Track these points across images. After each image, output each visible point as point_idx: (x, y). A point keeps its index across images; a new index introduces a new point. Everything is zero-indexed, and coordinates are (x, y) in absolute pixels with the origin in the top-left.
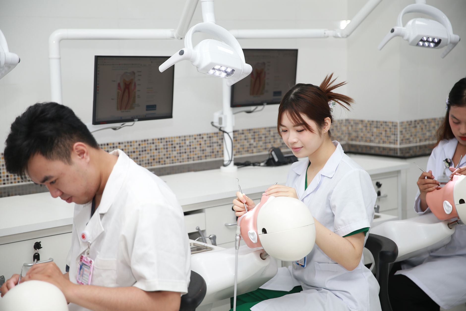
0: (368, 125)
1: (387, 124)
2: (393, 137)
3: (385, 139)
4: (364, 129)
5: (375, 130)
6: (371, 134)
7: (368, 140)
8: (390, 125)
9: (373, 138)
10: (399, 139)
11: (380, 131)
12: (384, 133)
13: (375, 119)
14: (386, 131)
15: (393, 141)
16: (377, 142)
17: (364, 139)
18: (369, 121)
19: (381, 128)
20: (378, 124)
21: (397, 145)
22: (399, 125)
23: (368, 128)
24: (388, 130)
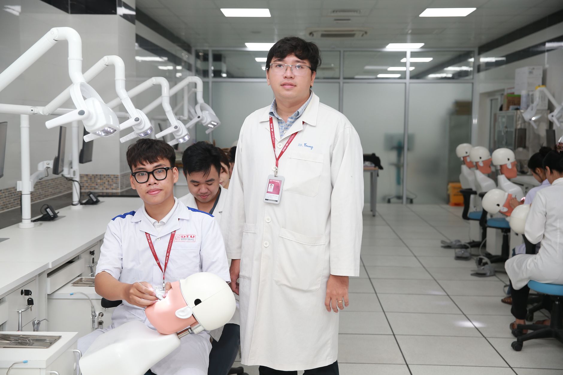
0: (93, 178)
1: (110, 176)
2: (114, 185)
3: (108, 187)
4: (89, 181)
5: (99, 181)
6: (96, 184)
7: (93, 188)
8: (112, 177)
9: (97, 187)
10: (119, 186)
11: (104, 182)
12: (107, 183)
13: (99, 173)
14: (108, 181)
15: (115, 188)
16: (101, 189)
17: (89, 187)
18: (93, 175)
19: (105, 179)
20: (102, 176)
21: (118, 190)
22: (119, 177)
23: (93, 180)
24: (110, 180)
